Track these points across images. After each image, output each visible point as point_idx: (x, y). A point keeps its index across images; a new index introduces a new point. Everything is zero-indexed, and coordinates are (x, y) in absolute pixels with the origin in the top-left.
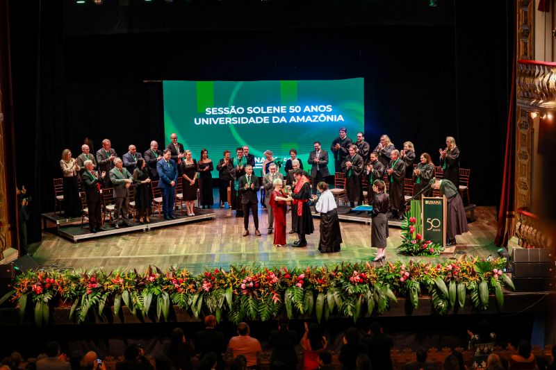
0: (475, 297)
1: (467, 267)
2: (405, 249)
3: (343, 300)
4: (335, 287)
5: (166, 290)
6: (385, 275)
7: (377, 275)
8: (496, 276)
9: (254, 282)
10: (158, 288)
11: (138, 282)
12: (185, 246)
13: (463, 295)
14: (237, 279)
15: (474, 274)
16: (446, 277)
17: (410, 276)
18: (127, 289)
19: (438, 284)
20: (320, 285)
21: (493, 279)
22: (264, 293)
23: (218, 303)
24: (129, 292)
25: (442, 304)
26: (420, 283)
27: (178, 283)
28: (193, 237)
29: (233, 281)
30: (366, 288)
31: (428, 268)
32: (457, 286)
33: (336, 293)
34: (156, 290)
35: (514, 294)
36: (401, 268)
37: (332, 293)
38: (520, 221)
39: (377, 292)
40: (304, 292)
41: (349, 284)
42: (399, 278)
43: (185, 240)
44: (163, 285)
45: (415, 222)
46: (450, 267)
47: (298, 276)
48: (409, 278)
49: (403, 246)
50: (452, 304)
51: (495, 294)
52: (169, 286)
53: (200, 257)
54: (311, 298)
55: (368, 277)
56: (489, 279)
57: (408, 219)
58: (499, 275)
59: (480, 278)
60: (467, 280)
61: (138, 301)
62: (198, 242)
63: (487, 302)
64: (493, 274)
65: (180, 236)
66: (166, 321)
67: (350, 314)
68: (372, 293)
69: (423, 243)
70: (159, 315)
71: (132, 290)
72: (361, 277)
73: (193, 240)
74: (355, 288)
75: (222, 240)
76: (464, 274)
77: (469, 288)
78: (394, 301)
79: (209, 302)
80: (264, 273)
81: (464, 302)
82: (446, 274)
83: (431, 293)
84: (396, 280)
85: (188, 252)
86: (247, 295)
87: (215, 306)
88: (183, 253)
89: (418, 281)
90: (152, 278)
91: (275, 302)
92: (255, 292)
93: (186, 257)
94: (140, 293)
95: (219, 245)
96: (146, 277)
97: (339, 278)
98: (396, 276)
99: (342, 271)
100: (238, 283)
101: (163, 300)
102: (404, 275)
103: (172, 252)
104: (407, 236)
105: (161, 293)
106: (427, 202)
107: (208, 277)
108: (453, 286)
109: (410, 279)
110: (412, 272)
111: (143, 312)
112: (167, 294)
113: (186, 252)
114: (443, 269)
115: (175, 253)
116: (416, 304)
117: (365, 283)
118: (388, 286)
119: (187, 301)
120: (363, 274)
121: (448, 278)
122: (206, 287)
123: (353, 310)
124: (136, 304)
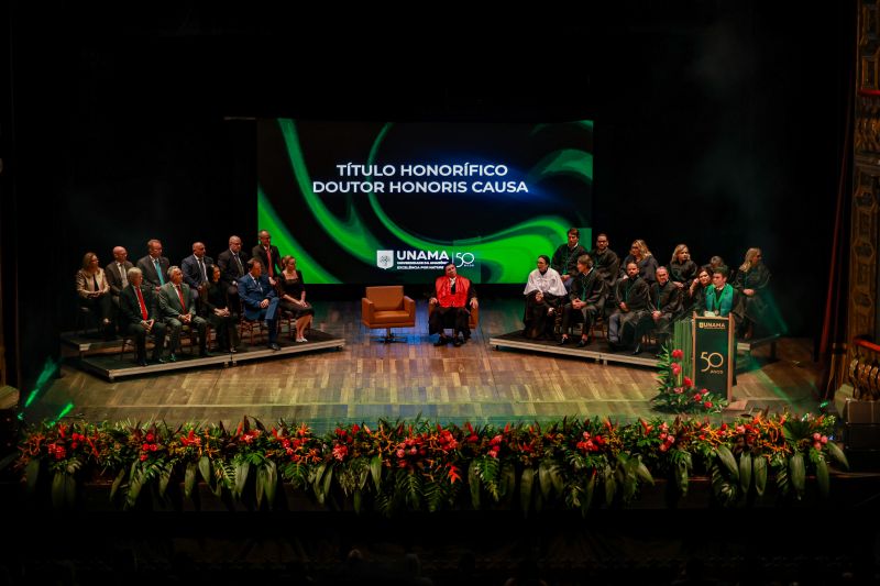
0: (783, 480)
1: (771, 429)
2: (664, 401)
3: (565, 481)
4: (552, 458)
5: (271, 458)
6: (635, 441)
7: (622, 439)
8: (818, 445)
9: (417, 447)
10: (259, 453)
11: (226, 443)
12: (296, 391)
13: (763, 476)
14: (389, 442)
15: (781, 441)
16: (736, 445)
17: (677, 442)
18: (206, 454)
19: (722, 456)
20: (528, 454)
21: (812, 450)
22: (435, 464)
23: (357, 480)
24: (210, 460)
25: (728, 490)
26: (693, 453)
27: (292, 445)
28: (309, 376)
29: (383, 445)
30: (603, 460)
31: (707, 429)
32: (752, 461)
33: (553, 467)
34: (255, 457)
35: (847, 476)
36: (661, 430)
37: (548, 468)
38: (857, 357)
39: (621, 467)
40: (501, 465)
41: (576, 454)
42: (657, 445)
43: (295, 382)
44: (268, 449)
45: (680, 358)
46: (743, 429)
47: (490, 439)
48: (675, 445)
49: (660, 397)
50: (745, 490)
51: (815, 475)
52: (277, 451)
53: (322, 409)
54: (512, 475)
55: (607, 442)
56: (806, 450)
57: (670, 352)
58: (823, 444)
59: (791, 449)
60: (770, 451)
61: (225, 474)
62: (317, 385)
63: (802, 487)
64: (814, 441)
65: (287, 376)
66: (271, 508)
67: (576, 502)
68: (613, 468)
69: (695, 393)
70: (259, 499)
71: (215, 456)
72: (595, 442)
73: (310, 383)
74: (585, 460)
75: (358, 384)
76: (765, 441)
77: (774, 464)
78: (649, 483)
79: (342, 478)
80: (434, 433)
81: (764, 486)
82: (734, 440)
83: (711, 471)
84: (653, 449)
85: (301, 400)
86: (407, 469)
87: (354, 485)
88: (293, 402)
89: (689, 451)
90: (248, 438)
91: (452, 482)
92: (420, 464)
93: (299, 409)
94: (227, 462)
95: (352, 390)
96: (239, 436)
97: (558, 443)
98: (652, 443)
99: (564, 432)
100: (392, 448)
101: (267, 474)
102: (666, 440)
103: (276, 400)
104: (668, 381)
105: (263, 462)
106: (701, 325)
107: (342, 437)
108: (746, 460)
109: (677, 448)
110: (679, 436)
111: (233, 493)
112: (273, 464)
113: (298, 401)
114: (730, 432)
115: (280, 401)
116: (685, 489)
117: (601, 453)
118: (640, 457)
119: (306, 476)
120: (599, 438)
121: (739, 447)
122: (338, 453)
123: (581, 496)
124: (222, 479)
